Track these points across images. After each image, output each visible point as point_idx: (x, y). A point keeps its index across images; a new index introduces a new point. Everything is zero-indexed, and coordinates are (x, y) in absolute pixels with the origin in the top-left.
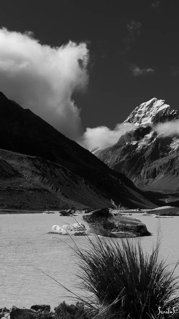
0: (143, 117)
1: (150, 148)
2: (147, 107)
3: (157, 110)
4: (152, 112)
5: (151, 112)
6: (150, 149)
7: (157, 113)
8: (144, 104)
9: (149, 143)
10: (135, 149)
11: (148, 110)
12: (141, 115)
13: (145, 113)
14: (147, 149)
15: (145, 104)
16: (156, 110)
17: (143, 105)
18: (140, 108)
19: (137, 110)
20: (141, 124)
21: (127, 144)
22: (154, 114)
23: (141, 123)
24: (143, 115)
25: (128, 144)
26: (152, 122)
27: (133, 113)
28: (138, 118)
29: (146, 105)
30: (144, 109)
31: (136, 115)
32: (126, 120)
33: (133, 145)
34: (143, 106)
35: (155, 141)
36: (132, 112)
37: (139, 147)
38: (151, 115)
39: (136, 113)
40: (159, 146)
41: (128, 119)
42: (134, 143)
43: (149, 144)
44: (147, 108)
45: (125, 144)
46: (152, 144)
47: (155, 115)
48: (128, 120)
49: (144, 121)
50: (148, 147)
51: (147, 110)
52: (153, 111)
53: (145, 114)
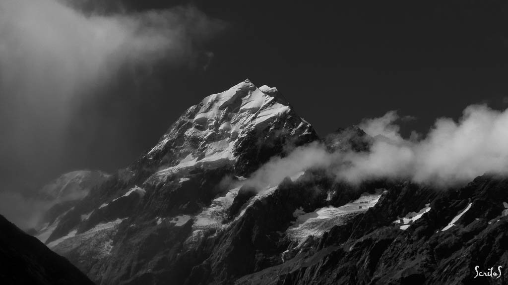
0: (212, 139)
1: (226, 237)
2: (222, 108)
3: (254, 118)
4: (239, 125)
5: (234, 123)
6: (228, 243)
7: (253, 128)
8: (213, 97)
9: (224, 222)
10: (185, 240)
11: (227, 118)
12: (204, 132)
13: (217, 125)
14: (217, 241)
15: (217, 100)
16: (251, 118)
17: (210, 101)
18: (203, 109)
19: (192, 116)
20: (204, 160)
21: (159, 222)
22: (243, 132)
23: (203, 156)
24: (209, 132)
25: (163, 222)
26: (235, 155)
27: (179, 126)
28: (195, 141)
29: (221, 103)
30: (212, 114)
31: (189, 133)
32: (159, 145)
33: (178, 227)
34: (211, 105)
35: (243, 218)
36: (178, 122)
37: (195, 232)
38: (235, 135)
39: (190, 125)
40: (255, 232)
41: (165, 141)
42: (182, 221)
43: (224, 226)
44: (223, 112)
45: (155, 223)
46: (233, 225)
47: (245, 135)
48: (165, 146)
49: (212, 151)
50: (223, 233)
51: (222, 117)
52: (241, 121)
53: (217, 130)
